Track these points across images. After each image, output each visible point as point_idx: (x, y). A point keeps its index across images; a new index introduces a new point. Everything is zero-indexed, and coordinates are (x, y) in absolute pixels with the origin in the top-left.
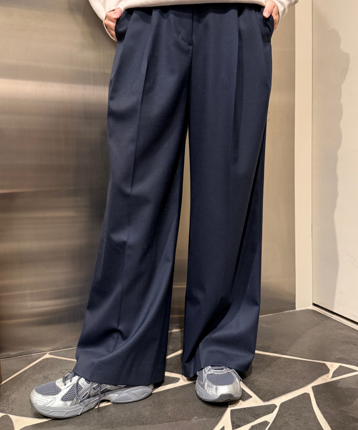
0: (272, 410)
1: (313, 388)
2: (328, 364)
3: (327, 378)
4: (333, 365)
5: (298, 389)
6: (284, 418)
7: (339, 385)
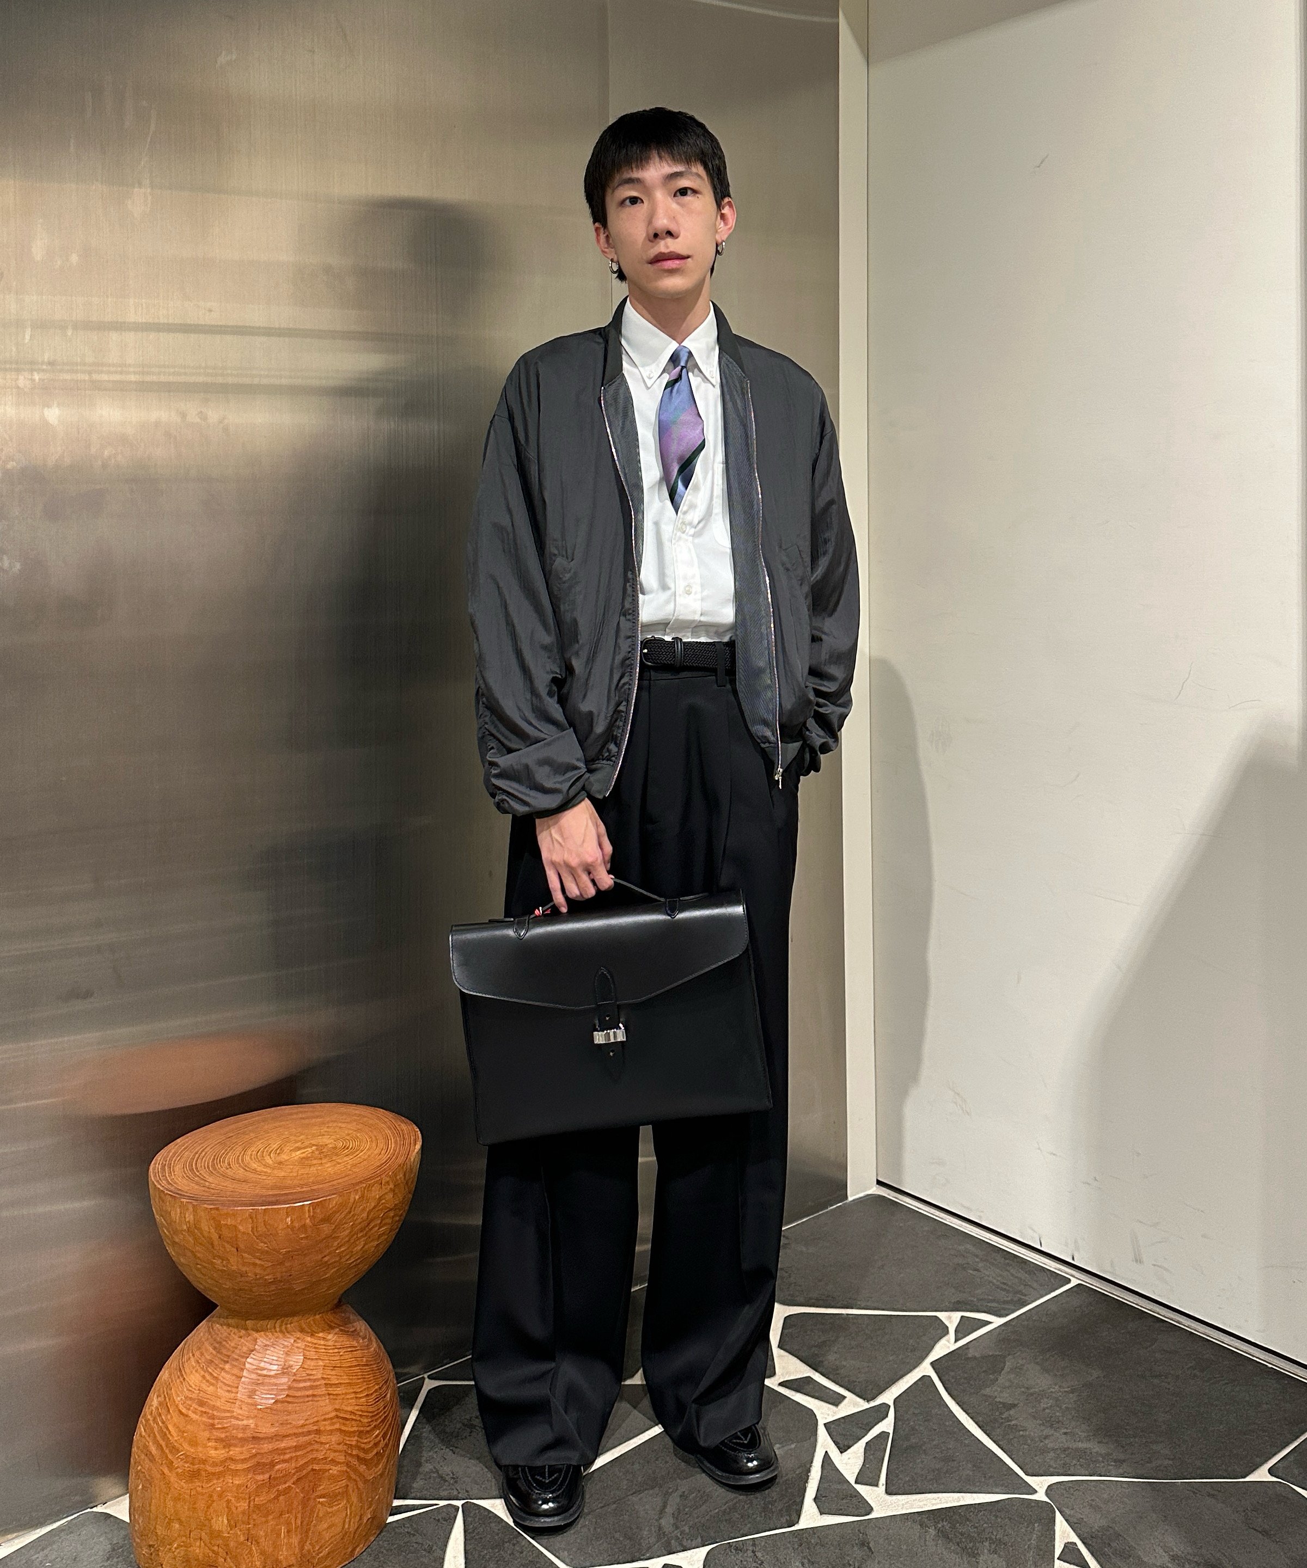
0: (885, 1413)
1: (932, 1364)
2: (942, 1315)
3: (947, 1343)
4: (950, 1318)
5: (910, 1371)
6: (907, 1422)
7: (971, 1353)
